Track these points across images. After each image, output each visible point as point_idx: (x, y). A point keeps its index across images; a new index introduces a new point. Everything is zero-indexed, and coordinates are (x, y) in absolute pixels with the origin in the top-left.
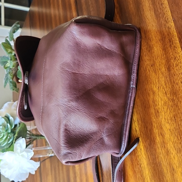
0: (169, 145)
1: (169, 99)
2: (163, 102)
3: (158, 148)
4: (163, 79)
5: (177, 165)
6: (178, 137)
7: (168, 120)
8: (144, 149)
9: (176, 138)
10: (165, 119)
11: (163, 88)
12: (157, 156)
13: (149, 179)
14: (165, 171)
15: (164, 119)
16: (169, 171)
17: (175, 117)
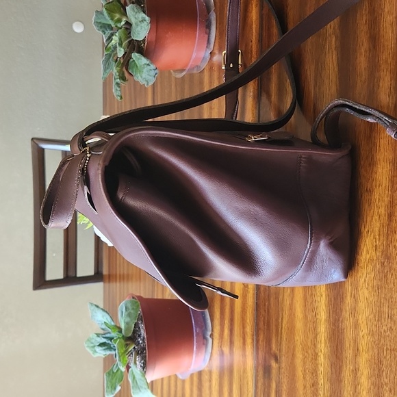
0: (360, 317)
1: (378, 259)
2: (368, 256)
3: (346, 312)
4: (379, 225)
5: (365, 348)
6: (375, 316)
7: (368, 285)
8: (326, 299)
9: (372, 315)
10: (365, 280)
11: (375, 238)
12: (341, 319)
13: (323, 339)
14: (347, 345)
15: (363, 280)
16: (351, 348)
17: (378, 289)
